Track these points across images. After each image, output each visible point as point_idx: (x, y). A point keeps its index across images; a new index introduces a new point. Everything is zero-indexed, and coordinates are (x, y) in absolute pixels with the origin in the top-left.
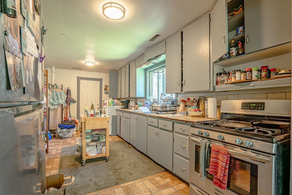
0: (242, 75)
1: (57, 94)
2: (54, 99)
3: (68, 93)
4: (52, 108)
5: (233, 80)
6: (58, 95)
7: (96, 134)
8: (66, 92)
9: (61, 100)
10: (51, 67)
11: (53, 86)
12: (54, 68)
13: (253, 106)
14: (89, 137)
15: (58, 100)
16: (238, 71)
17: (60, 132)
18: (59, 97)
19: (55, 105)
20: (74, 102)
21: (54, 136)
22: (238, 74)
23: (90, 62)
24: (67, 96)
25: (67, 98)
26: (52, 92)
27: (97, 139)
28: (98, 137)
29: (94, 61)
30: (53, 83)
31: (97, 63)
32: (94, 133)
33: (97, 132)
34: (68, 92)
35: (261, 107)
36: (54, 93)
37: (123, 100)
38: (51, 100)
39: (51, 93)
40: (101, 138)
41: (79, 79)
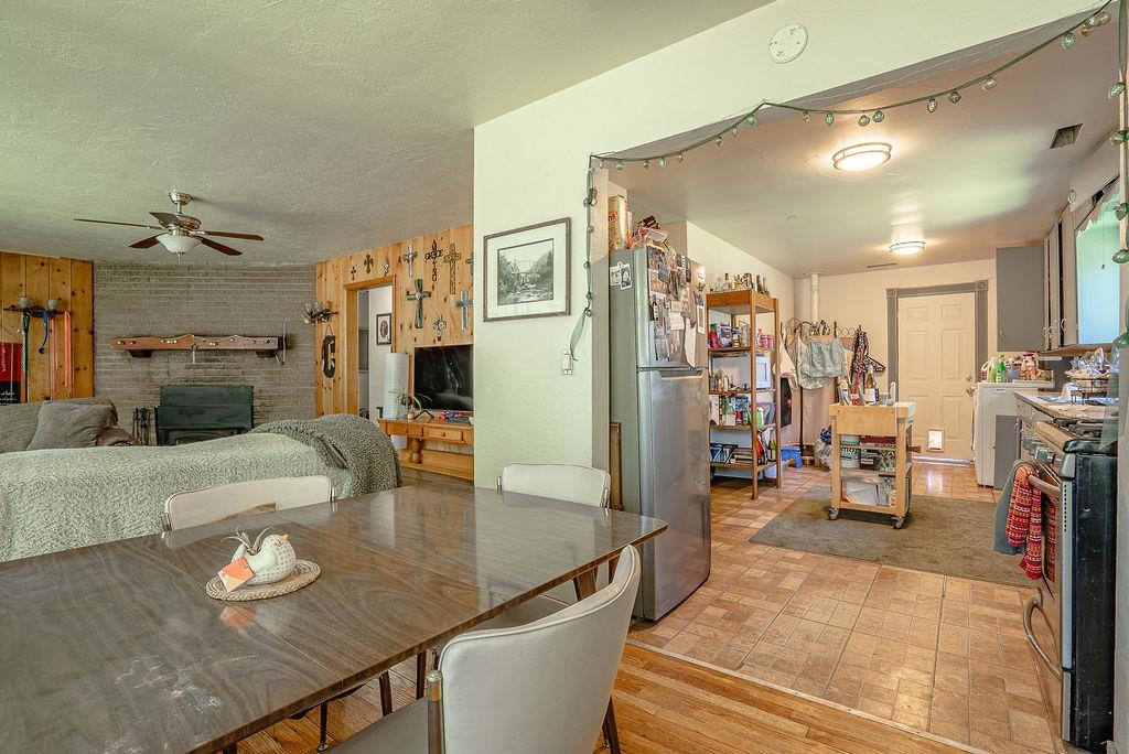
1: (820, 349)
2: (813, 365)
3: (857, 344)
4: (809, 387)
6: (825, 352)
7: (868, 451)
8: (852, 342)
9: (831, 364)
10: (810, 276)
11: (814, 327)
12: (815, 277)
14: (850, 454)
15: (824, 365)
17: (822, 452)
18: (827, 357)
19: (815, 379)
20: (879, 369)
21: (812, 462)
23: (907, 242)
24: (856, 350)
25: (854, 360)
26: (809, 345)
27: (871, 462)
28: (874, 459)
29: (920, 238)
30: (816, 320)
31: (931, 243)
32: (864, 447)
33: (871, 446)
34: (859, 342)
36: (814, 346)
38: (807, 367)
39: (805, 347)
40: (882, 461)
41: (894, 296)
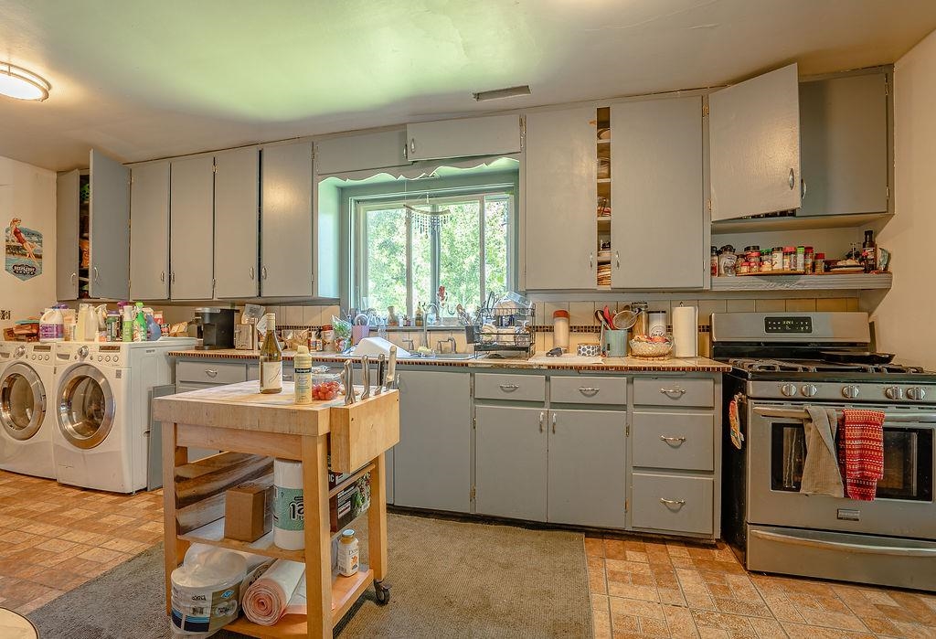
0: (787, 260)
5: (766, 268)
13: (789, 325)
16: (778, 249)
22: (778, 256)
27: (348, 508)
28: (352, 499)
35: (804, 325)
37: (207, 310)
40: (359, 499)
